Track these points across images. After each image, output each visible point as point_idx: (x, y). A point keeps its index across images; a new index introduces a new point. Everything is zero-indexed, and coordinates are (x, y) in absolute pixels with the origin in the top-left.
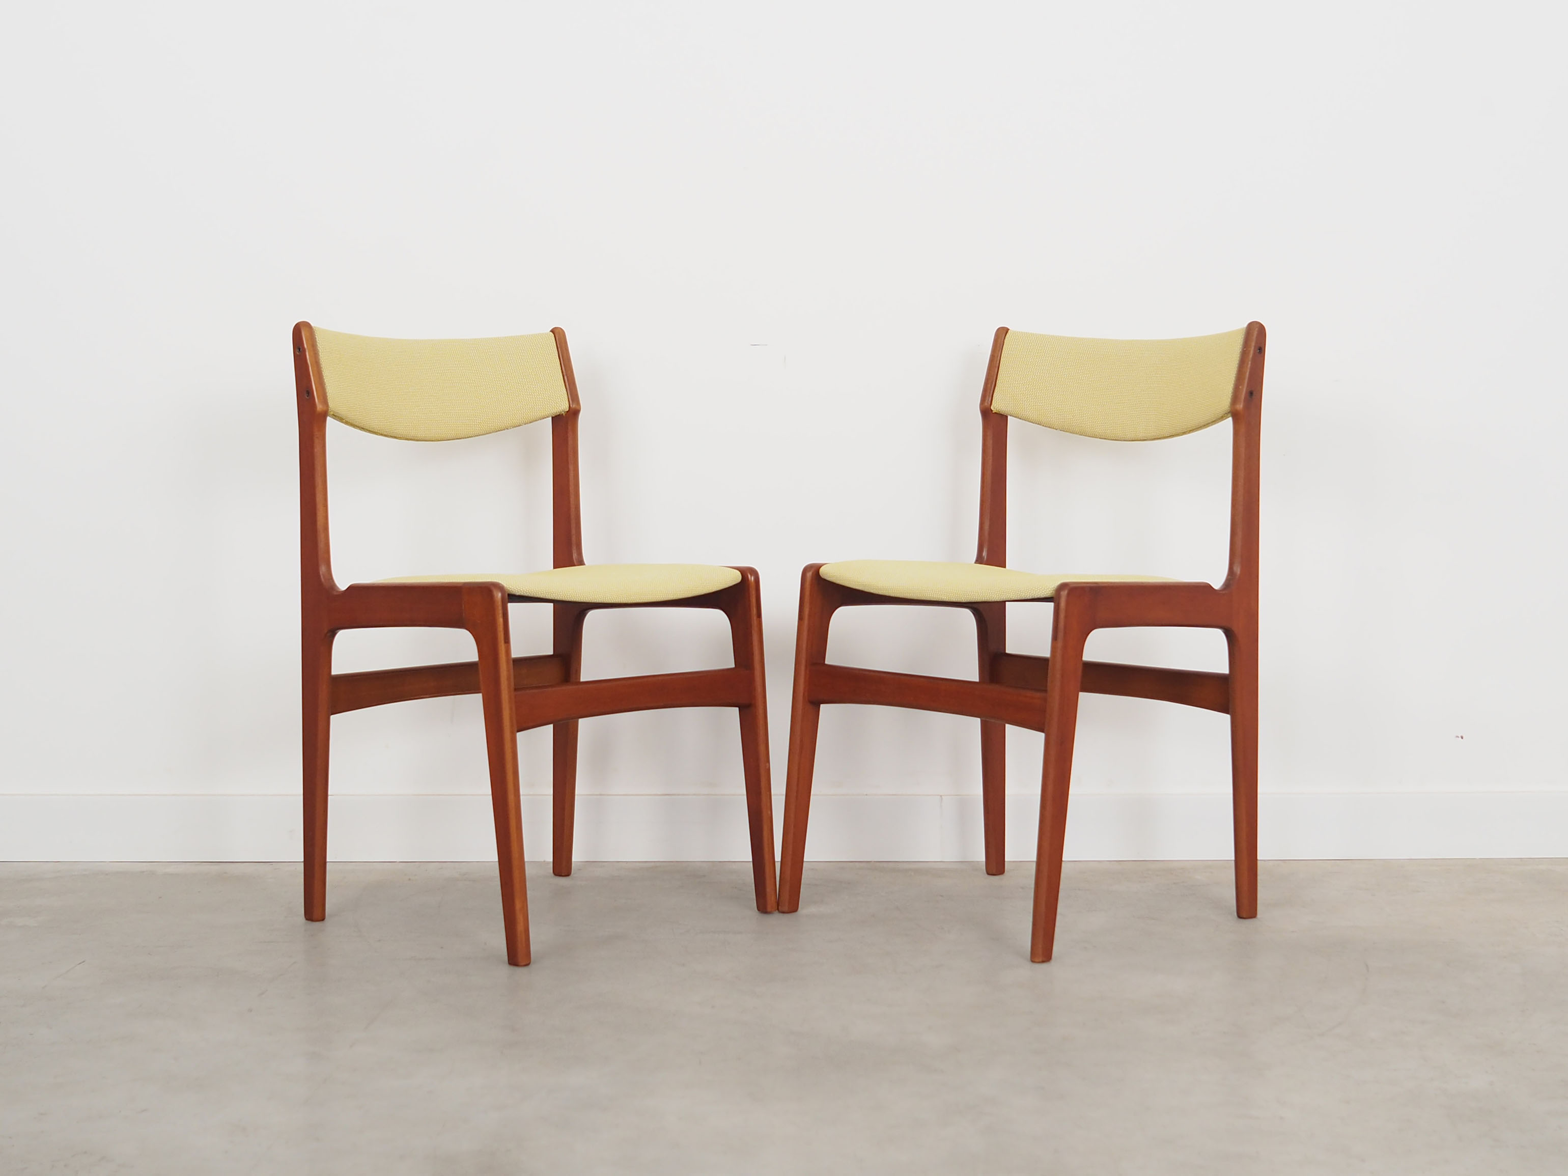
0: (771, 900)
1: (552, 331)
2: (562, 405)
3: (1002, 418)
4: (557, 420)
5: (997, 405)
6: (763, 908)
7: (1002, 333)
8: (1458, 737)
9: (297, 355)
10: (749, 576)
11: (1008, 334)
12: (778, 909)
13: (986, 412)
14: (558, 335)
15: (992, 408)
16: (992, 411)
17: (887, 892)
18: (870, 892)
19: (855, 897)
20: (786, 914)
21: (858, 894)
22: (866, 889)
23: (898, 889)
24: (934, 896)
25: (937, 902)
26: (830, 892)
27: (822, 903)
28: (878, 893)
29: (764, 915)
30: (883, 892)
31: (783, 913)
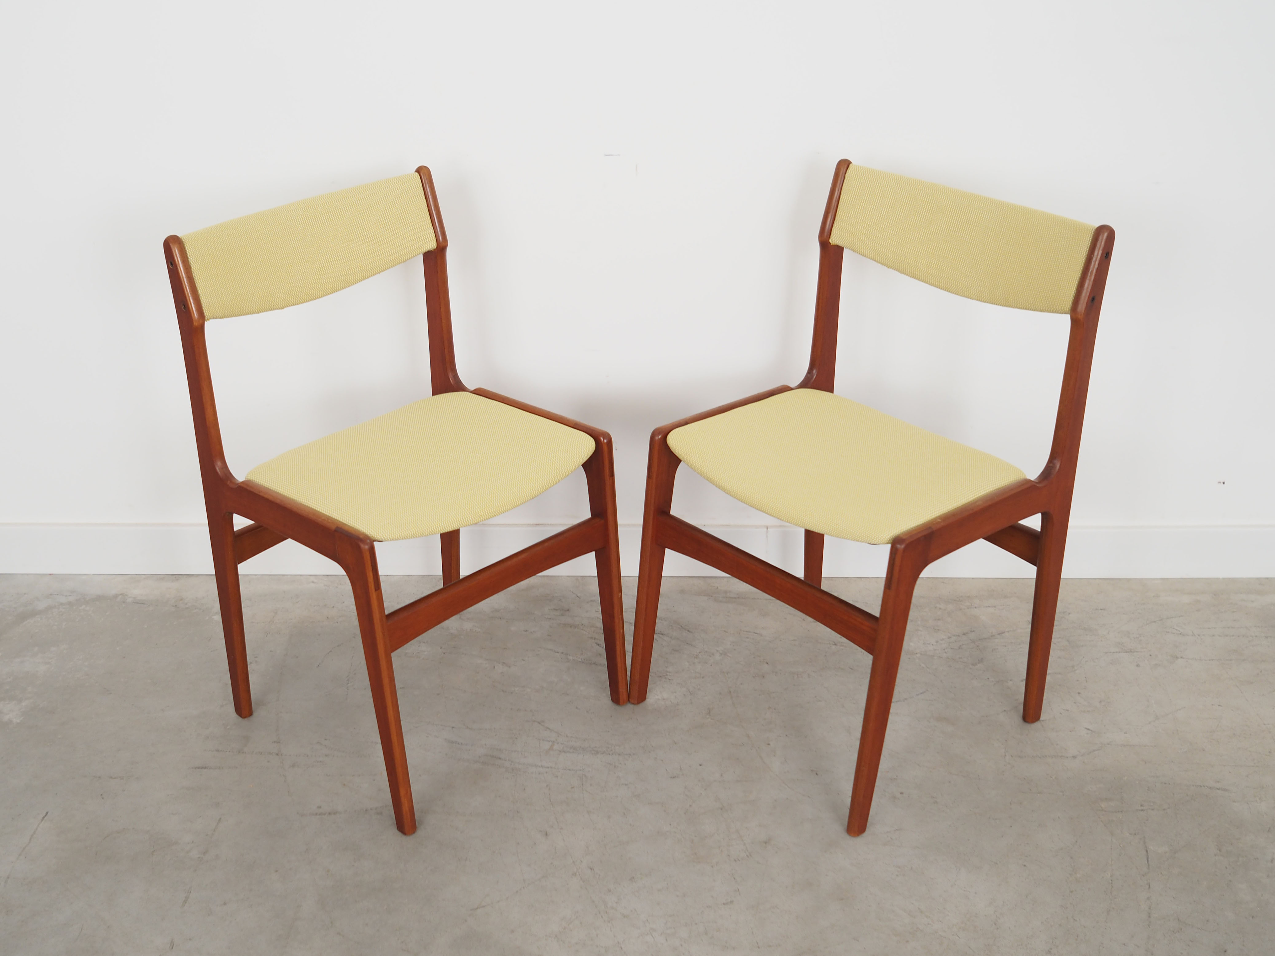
0: (623, 690)
1: (419, 170)
2: (432, 245)
3: (839, 251)
4: (428, 256)
5: (834, 240)
6: (616, 698)
7: (843, 166)
8: (1220, 483)
9: (171, 268)
10: (602, 439)
11: (849, 169)
12: (629, 700)
13: (825, 244)
14: (423, 172)
15: (830, 241)
16: (830, 243)
17: (721, 652)
18: (706, 652)
19: (694, 663)
20: (635, 706)
21: (696, 657)
22: (704, 646)
23: (730, 645)
24: (760, 661)
25: (763, 677)
26: (673, 650)
27: (666, 678)
28: (713, 655)
29: (617, 707)
30: (717, 651)
31: (633, 704)
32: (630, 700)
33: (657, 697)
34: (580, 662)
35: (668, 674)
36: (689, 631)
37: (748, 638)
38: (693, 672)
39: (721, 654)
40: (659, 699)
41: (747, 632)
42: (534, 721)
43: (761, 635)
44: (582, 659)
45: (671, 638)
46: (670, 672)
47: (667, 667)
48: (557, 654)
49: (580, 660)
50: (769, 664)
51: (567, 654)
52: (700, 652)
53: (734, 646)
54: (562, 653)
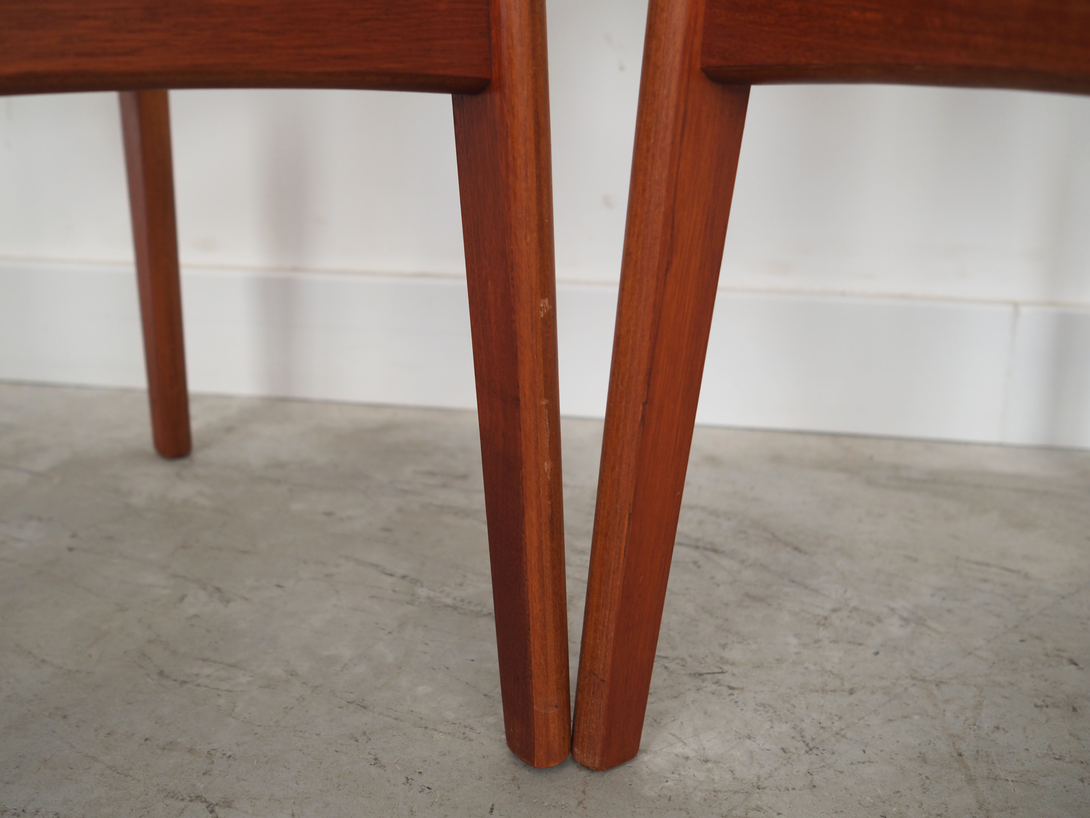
0: (550, 712)
12: (571, 752)
17: (905, 614)
18: (855, 609)
19: (817, 641)
20: (596, 778)
21: (823, 622)
22: (845, 591)
23: (932, 595)
24: (1047, 655)
25: (1074, 709)
26: (747, 595)
27: (717, 682)
28: (879, 620)
29: (525, 774)
30: (892, 610)
31: (588, 768)
32: (576, 750)
33: (679, 749)
34: (447, 606)
35: (726, 668)
36: (796, 549)
37: (985, 581)
38: (812, 667)
39: (905, 620)
40: (687, 758)
41: (977, 563)
42: (198, 797)
43: (1027, 576)
44: (455, 599)
45: (743, 562)
46: (733, 664)
47: (724, 646)
48: (389, 580)
49: (449, 601)
50: (1081, 665)
51: (415, 581)
52: (835, 610)
53: (944, 599)
54: (404, 577)
